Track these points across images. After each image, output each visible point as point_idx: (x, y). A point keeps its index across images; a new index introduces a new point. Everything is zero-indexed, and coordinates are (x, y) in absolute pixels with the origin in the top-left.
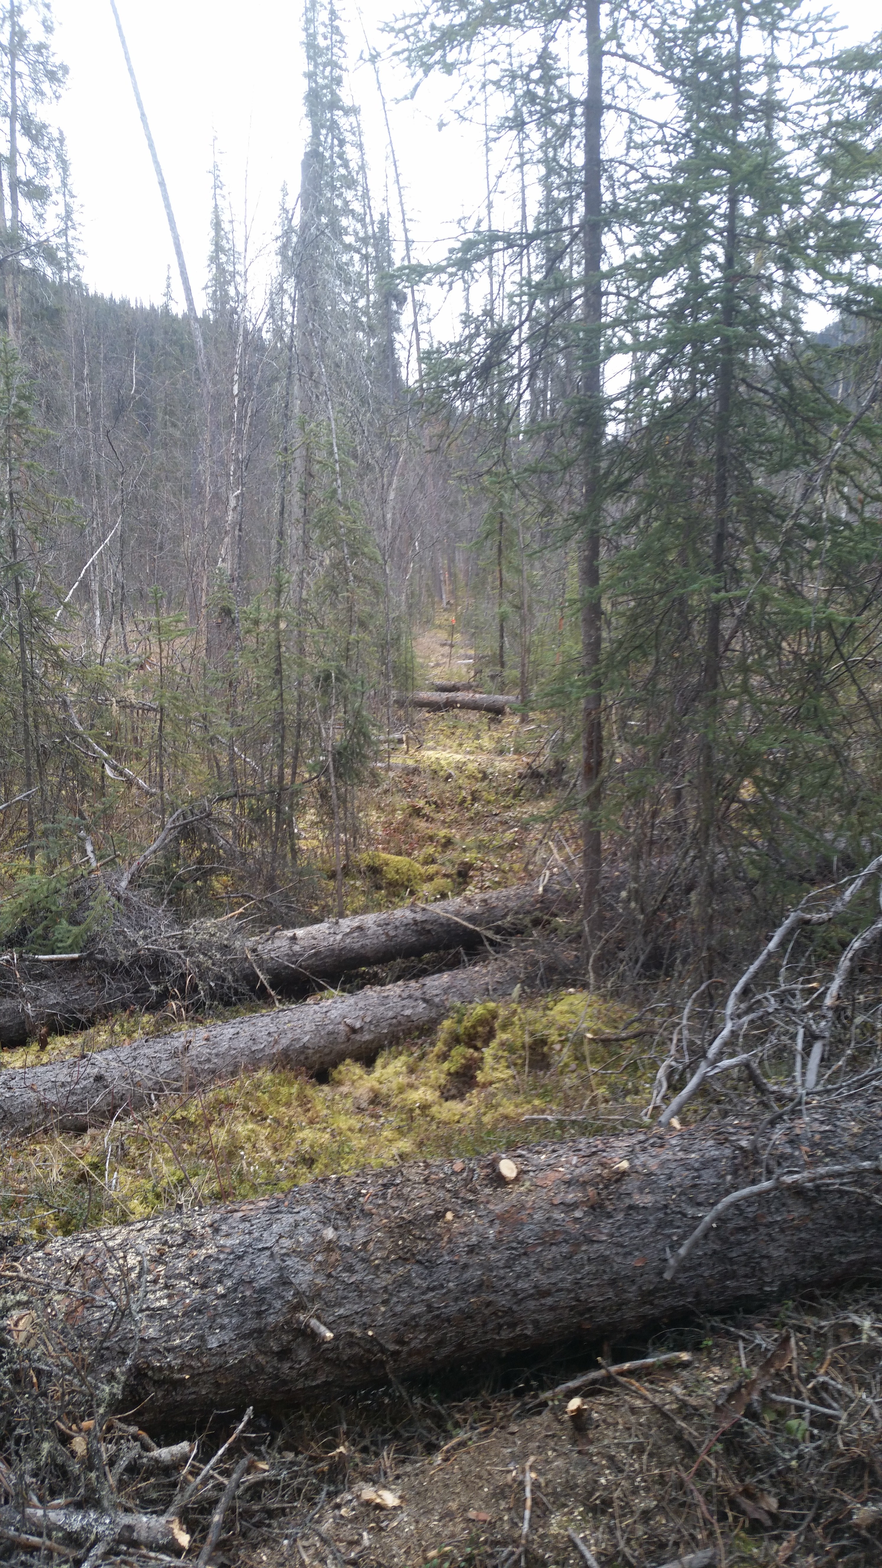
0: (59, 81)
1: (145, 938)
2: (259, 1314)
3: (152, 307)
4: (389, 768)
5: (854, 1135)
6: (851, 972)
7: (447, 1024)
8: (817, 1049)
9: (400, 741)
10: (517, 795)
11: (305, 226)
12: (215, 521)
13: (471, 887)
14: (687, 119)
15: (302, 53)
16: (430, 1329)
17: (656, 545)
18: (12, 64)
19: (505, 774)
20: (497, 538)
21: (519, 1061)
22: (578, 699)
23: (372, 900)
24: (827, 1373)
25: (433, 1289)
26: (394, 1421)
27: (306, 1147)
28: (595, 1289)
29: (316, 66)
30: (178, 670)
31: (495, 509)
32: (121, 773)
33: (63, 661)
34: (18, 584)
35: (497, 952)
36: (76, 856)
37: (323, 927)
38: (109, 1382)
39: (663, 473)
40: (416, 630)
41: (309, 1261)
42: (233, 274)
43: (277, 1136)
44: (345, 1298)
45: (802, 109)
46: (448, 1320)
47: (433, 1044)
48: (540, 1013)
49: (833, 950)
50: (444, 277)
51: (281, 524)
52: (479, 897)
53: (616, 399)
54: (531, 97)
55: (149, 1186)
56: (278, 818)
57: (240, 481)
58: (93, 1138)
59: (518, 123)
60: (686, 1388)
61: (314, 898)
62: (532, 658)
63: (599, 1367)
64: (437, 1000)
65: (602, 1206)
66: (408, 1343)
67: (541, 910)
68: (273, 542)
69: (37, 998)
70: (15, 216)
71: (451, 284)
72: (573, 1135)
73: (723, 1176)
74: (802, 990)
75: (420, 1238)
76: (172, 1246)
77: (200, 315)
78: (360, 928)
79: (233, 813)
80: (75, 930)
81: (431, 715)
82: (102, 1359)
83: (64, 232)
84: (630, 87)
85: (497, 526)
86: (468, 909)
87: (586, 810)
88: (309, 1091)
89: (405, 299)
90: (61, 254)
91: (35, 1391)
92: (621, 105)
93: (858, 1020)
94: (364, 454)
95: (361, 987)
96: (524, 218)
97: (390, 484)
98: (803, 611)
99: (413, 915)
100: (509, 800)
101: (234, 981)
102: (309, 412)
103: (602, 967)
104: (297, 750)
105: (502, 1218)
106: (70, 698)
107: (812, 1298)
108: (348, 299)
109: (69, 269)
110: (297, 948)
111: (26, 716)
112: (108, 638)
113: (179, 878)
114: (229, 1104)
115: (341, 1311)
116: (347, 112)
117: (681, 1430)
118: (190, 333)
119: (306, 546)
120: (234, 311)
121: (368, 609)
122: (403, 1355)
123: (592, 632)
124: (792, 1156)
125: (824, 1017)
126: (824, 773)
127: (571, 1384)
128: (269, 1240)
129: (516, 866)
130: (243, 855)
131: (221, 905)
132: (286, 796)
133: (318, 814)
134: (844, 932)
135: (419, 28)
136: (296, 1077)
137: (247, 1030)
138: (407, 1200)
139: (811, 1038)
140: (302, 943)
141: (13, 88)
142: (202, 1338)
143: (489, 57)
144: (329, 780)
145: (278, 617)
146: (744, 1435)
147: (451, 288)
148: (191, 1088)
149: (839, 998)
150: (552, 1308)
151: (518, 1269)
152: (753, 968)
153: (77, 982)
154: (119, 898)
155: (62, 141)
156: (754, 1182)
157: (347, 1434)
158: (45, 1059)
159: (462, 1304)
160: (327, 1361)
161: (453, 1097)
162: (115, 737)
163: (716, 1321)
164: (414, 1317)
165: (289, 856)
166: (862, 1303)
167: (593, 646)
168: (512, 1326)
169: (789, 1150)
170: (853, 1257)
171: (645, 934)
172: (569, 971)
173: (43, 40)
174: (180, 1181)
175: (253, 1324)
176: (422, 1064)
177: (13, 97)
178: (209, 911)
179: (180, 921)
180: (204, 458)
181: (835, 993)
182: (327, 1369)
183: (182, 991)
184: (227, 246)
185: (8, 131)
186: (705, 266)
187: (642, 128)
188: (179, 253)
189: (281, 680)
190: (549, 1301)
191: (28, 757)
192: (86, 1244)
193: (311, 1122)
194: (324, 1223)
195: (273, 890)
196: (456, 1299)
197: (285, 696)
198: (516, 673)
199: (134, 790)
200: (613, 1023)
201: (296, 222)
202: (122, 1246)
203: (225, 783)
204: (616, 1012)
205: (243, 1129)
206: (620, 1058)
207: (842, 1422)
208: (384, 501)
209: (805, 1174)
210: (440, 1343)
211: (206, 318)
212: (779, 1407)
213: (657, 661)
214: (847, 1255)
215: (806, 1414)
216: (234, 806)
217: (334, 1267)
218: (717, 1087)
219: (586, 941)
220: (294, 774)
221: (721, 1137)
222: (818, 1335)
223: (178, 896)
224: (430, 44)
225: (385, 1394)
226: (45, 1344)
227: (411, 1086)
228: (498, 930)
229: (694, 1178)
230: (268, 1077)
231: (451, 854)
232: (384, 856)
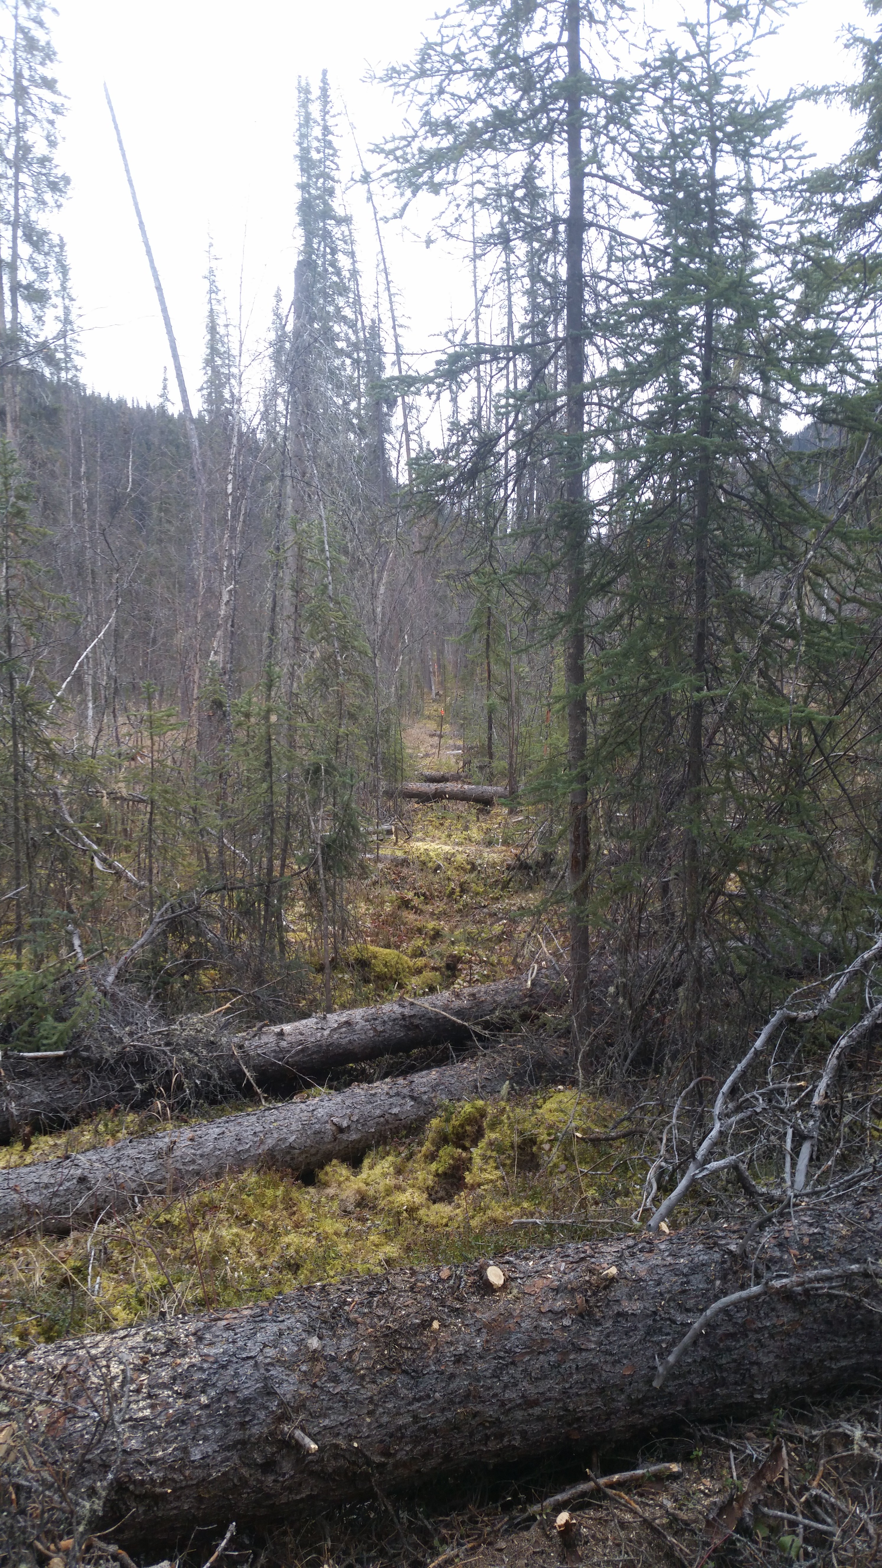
0: (60, 191)
1: (131, 1034)
2: (243, 1425)
3: (149, 406)
4: (378, 859)
5: (842, 1238)
6: (839, 1071)
7: (435, 1122)
8: (806, 1150)
9: (389, 832)
10: (505, 886)
11: (297, 334)
12: (208, 615)
13: (459, 981)
14: (666, 234)
15: (296, 165)
16: (416, 1440)
17: (640, 644)
18: (16, 176)
19: (493, 865)
20: (485, 631)
21: (508, 1162)
22: (564, 794)
23: (360, 994)
24: (819, 1486)
25: (418, 1400)
26: (380, 1538)
27: (291, 1251)
28: (583, 1399)
29: (309, 178)
30: (169, 762)
31: (482, 604)
32: (110, 866)
33: (54, 754)
34: (12, 679)
35: (485, 1048)
36: (63, 951)
37: (311, 1022)
38: (90, 1497)
39: (644, 573)
40: (404, 721)
41: (294, 1371)
42: (229, 377)
43: (261, 1240)
44: (330, 1408)
45: (776, 227)
46: (435, 1432)
47: (421, 1144)
48: (529, 1112)
49: (822, 1046)
50: (432, 387)
51: (273, 619)
52: (467, 991)
53: (599, 504)
54: (515, 214)
55: (132, 1292)
56: (266, 911)
57: (233, 577)
58: (76, 1242)
59: (504, 240)
60: (676, 1501)
61: (301, 992)
62: (520, 750)
63: (587, 1479)
64: (425, 1097)
65: (590, 1314)
66: (395, 1455)
67: (529, 1004)
68: (266, 634)
69: (21, 1097)
70: (15, 318)
71: (438, 394)
72: (562, 1240)
73: (712, 1282)
74: (791, 1089)
75: (406, 1348)
76: (155, 1355)
77: (195, 415)
78: (348, 1023)
79: (221, 906)
80: (61, 1026)
81: (420, 806)
82: (82, 1472)
83: (63, 334)
84: (609, 206)
85: (485, 620)
86: (457, 1004)
87: (573, 904)
88: (295, 1194)
89: (396, 401)
90: (60, 355)
91: (14, 1509)
92: (602, 223)
93: (847, 1119)
94: (355, 549)
95: (348, 1085)
96: (510, 324)
97: (380, 578)
98: (783, 710)
99: (401, 1010)
100: (497, 892)
101: (222, 1078)
102: (301, 512)
103: (591, 1064)
104: (287, 843)
105: (489, 1327)
106: (61, 791)
107: (803, 1405)
108: (340, 402)
109: (67, 369)
110: (284, 1044)
111: (17, 809)
112: (100, 731)
113: (166, 972)
114: (213, 1207)
115: (326, 1422)
116: (340, 221)
117: (672, 1546)
118: (186, 436)
119: (297, 639)
120: (229, 412)
121: (357, 702)
122: (389, 1468)
123: (578, 727)
124: (781, 1259)
125: (812, 1116)
126: (810, 868)
127: (559, 1497)
128: (253, 1349)
129: (505, 959)
130: (231, 949)
131: (208, 999)
132: (275, 888)
133: (306, 906)
134: (830, 1028)
135: (408, 150)
136: (281, 1179)
137: (233, 1129)
138: (393, 1309)
139: (800, 1138)
140: (289, 1038)
141: (17, 198)
142: (185, 1450)
143: (477, 177)
144: (318, 873)
145: (269, 711)
146: (737, 1552)
147: (438, 398)
148: (175, 1190)
149: (826, 1096)
150: (540, 1419)
151: (505, 1378)
152: (740, 1067)
153: (61, 1080)
154: (105, 994)
155: (62, 246)
156: (743, 1287)
157: (332, 1551)
158: (28, 1160)
159: (449, 1415)
160: (312, 1473)
161: (441, 1200)
162: (104, 829)
163: (706, 1431)
164: (400, 1428)
165: (278, 948)
166: (854, 1411)
167: (579, 741)
168: (500, 1437)
169: (778, 1254)
170: (844, 1363)
171: (634, 1030)
172: (557, 1067)
173: (46, 153)
174: (163, 1287)
175: (237, 1435)
176: (410, 1164)
177: (16, 207)
178: (196, 1006)
179: (166, 1016)
180: (198, 554)
181: (822, 1092)
182: (312, 1481)
183: (168, 1089)
184: (222, 350)
185: (10, 238)
186: (684, 375)
187: (622, 244)
188: (175, 356)
189: (271, 773)
190: (537, 1411)
191: (17, 850)
192: (69, 1352)
193: (297, 1226)
194: (309, 1332)
195: (260, 984)
196: (443, 1410)
197: (276, 789)
198: (504, 764)
199: (123, 883)
200: (602, 1121)
201: (289, 328)
202: (105, 1355)
203: (214, 876)
204: (605, 1111)
205: (227, 1233)
206: (610, 1158)
207: (836, 1539)
208: (374, 596)
209: (794, 1278)
210: (427, 1455)
211: (201, 418)
212: (771, 1522)
213: (642, 757)
214: (838, 1360)
215: (800, 1530)
216: (222, 899)
217: (319, 1377)
218: (707, 1187)
219: (575, 1037)
220: (283, 866)
221: (711, 1241)
222: (810, 1445)
223: (165, 990)
224: (419, 165)
225: (371, 1508)
226: (25, 1458)
227: (398, 1188)
228: (487, 1025)
229: (682, 1284)
230: (253, 1179)
231: (441, 947)
232: (373, 948)
